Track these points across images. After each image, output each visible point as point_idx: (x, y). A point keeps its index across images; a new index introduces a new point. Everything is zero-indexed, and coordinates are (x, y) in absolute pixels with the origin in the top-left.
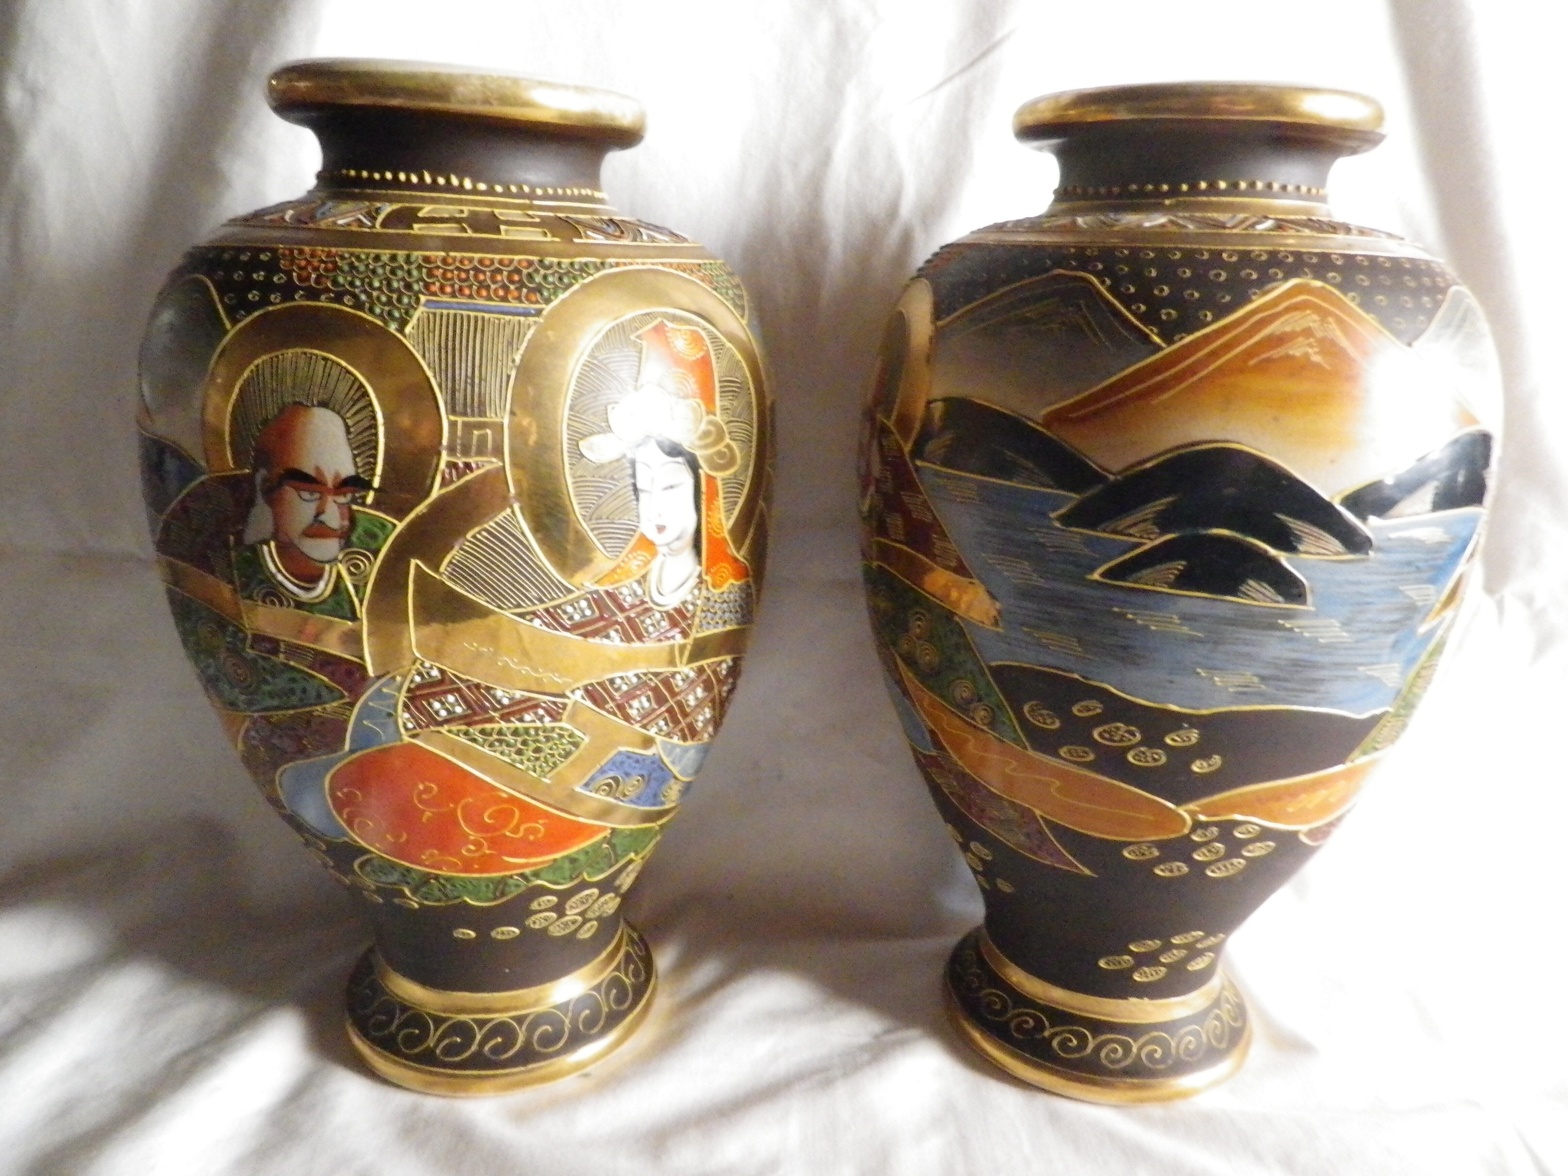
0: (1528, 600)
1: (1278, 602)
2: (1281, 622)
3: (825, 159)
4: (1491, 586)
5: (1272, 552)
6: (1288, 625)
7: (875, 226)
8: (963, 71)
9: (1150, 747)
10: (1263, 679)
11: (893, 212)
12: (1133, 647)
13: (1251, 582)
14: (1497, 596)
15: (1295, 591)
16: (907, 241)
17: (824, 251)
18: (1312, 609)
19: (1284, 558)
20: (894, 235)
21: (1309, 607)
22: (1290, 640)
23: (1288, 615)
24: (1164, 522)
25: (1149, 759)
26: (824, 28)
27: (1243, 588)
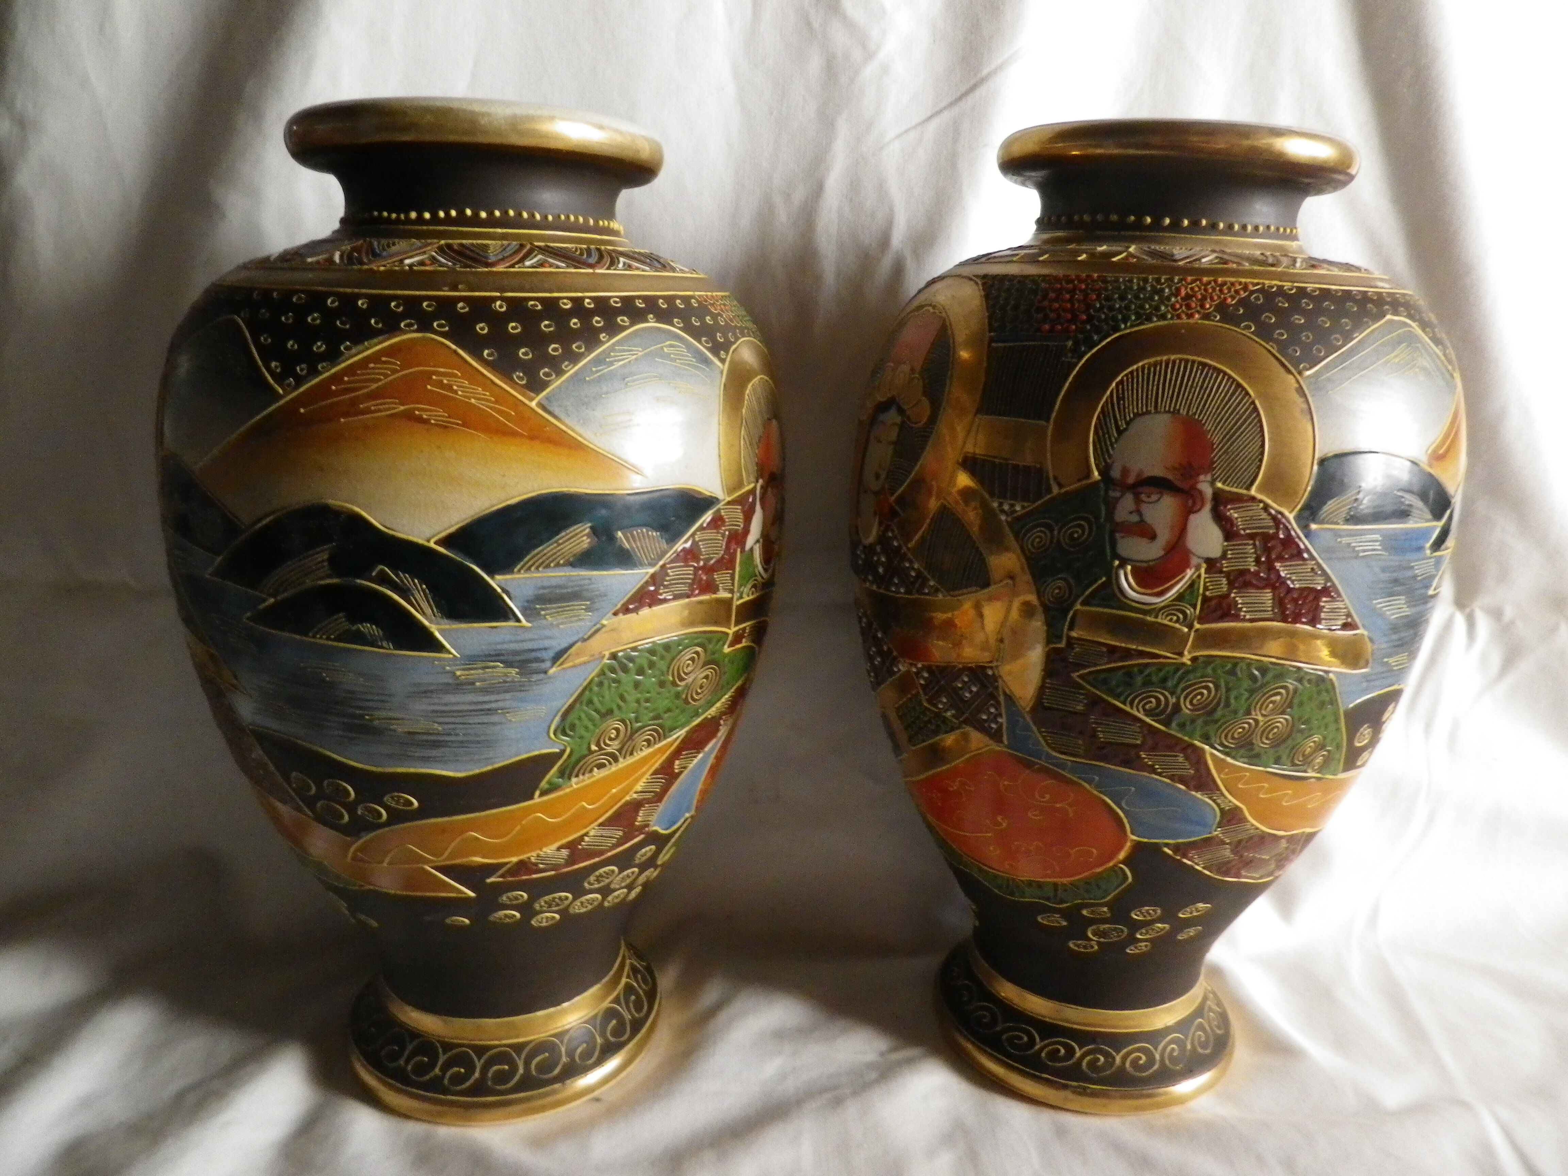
0: (1496, 614)
3: (818, 190)
4: (1462, 601)
7: (867, 256)
8: (951, 105)
11: (885, 241)
14: (1468, 610)
16: (898, 271)
17: (818, 279)
20: (886, 263)
26: (815, 64)
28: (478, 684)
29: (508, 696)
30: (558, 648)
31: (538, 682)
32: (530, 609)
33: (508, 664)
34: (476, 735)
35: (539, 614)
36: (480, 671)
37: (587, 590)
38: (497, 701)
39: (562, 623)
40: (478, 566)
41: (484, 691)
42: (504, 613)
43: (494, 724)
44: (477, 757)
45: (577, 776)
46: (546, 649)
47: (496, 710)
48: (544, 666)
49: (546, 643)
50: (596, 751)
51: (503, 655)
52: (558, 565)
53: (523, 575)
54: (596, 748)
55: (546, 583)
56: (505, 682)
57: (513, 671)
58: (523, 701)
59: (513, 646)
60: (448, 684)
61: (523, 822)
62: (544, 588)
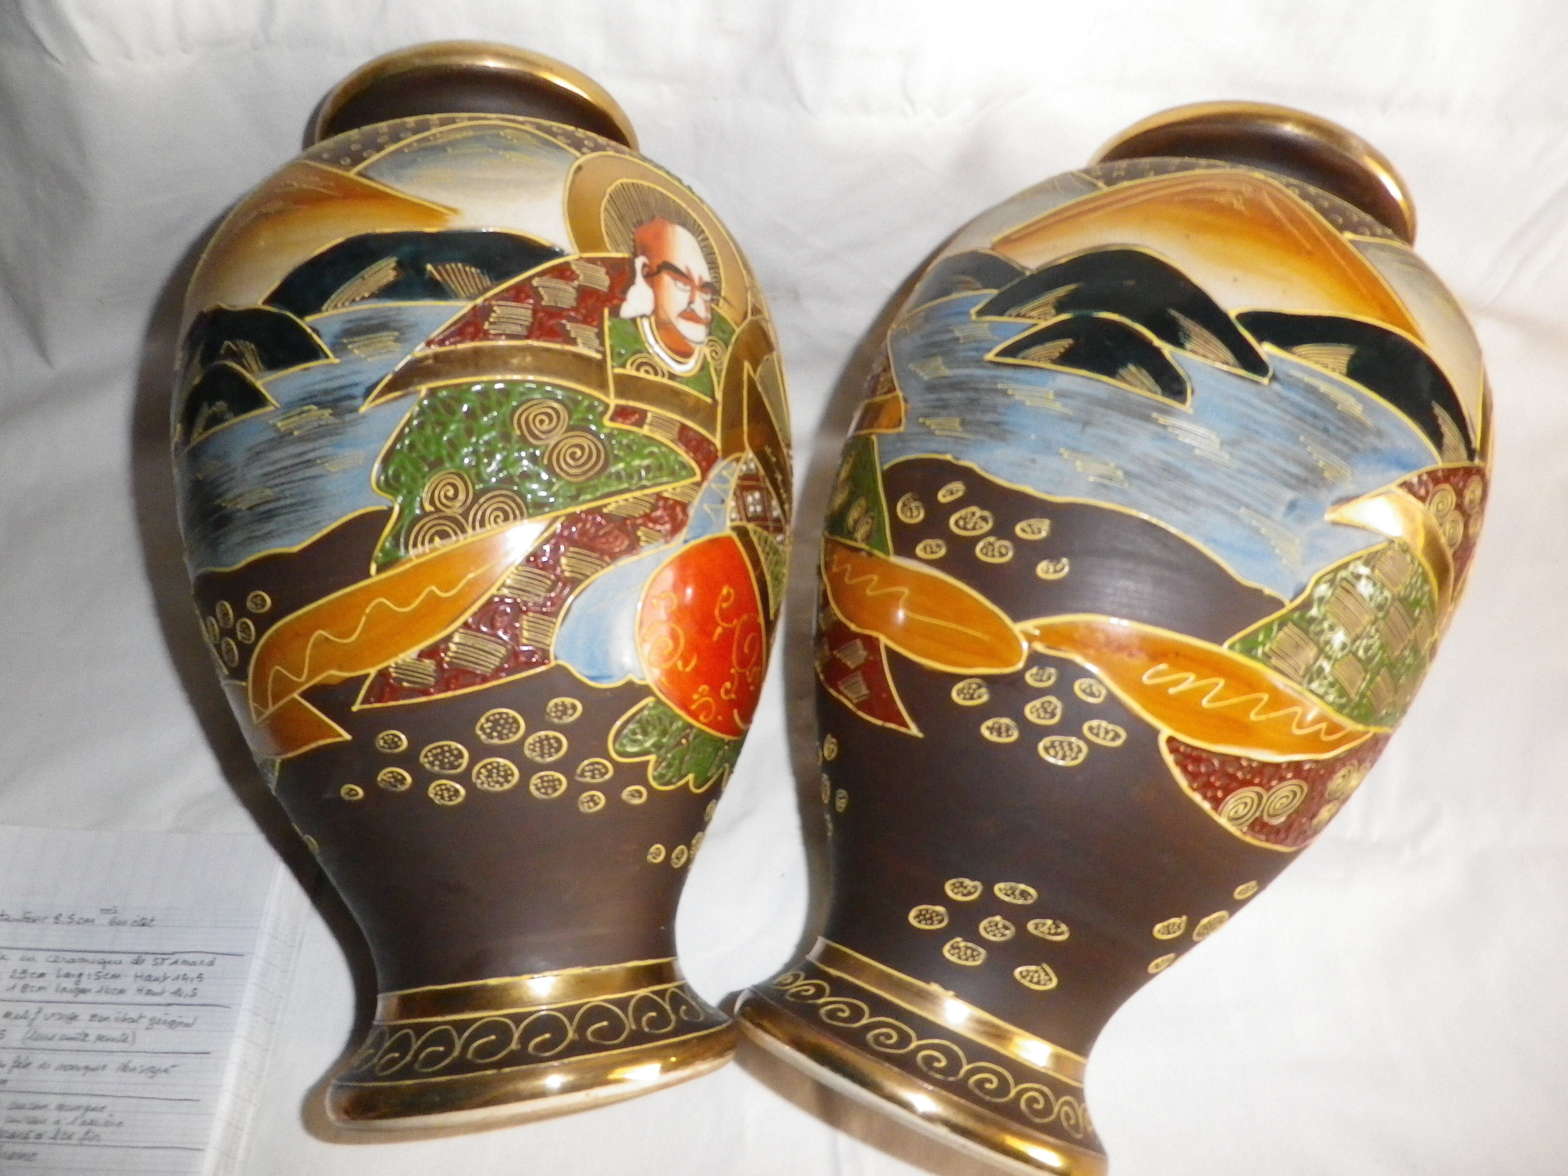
1: (1156, 393)
2: (1155, 415)
5: (1157, 342)
6: (1162, 420)
9: (1000, 537)
10: (1128, 474)
12: (1004, 423)
13: (1132, 368)
15: (1176, 387)
18: (1190, 411)
19: (1167, 349)
21: (1188, 407)
22: (1164, 438)
23: (1165, 411)
24: (1061, 306)
25: (996, 553)
27: (1122, 372)
28: (296, 433)
29: (324, 441)
30: (369, 383)
31: (353, 423)
32: (339, 344)
33: (321, 405)
34: (303, 494)
35: (346, 348)
36: (297, 418)
37: (395, 321)
38: (314, 450)
39: (371, 356)
40: (291, 311)
41: (302, 439)
42: (314, 353)
43: (314, 477)
44: (306, 522)
45: (415, 545)
46: (356, 385)
47: (315, 460)
48: (355, 403)
49: (356, 379)
50: (431, 513)
51: (315, 396)
52: (363, 298)
53: (331, 312)
54: (432, 509)
55: (352, 317)
56: (320, 426)
57: (327, 412)
58: (340, 445)
59: (323, 386)
60: (273, 439)
61: (367, 611)
62: (350, 321)
